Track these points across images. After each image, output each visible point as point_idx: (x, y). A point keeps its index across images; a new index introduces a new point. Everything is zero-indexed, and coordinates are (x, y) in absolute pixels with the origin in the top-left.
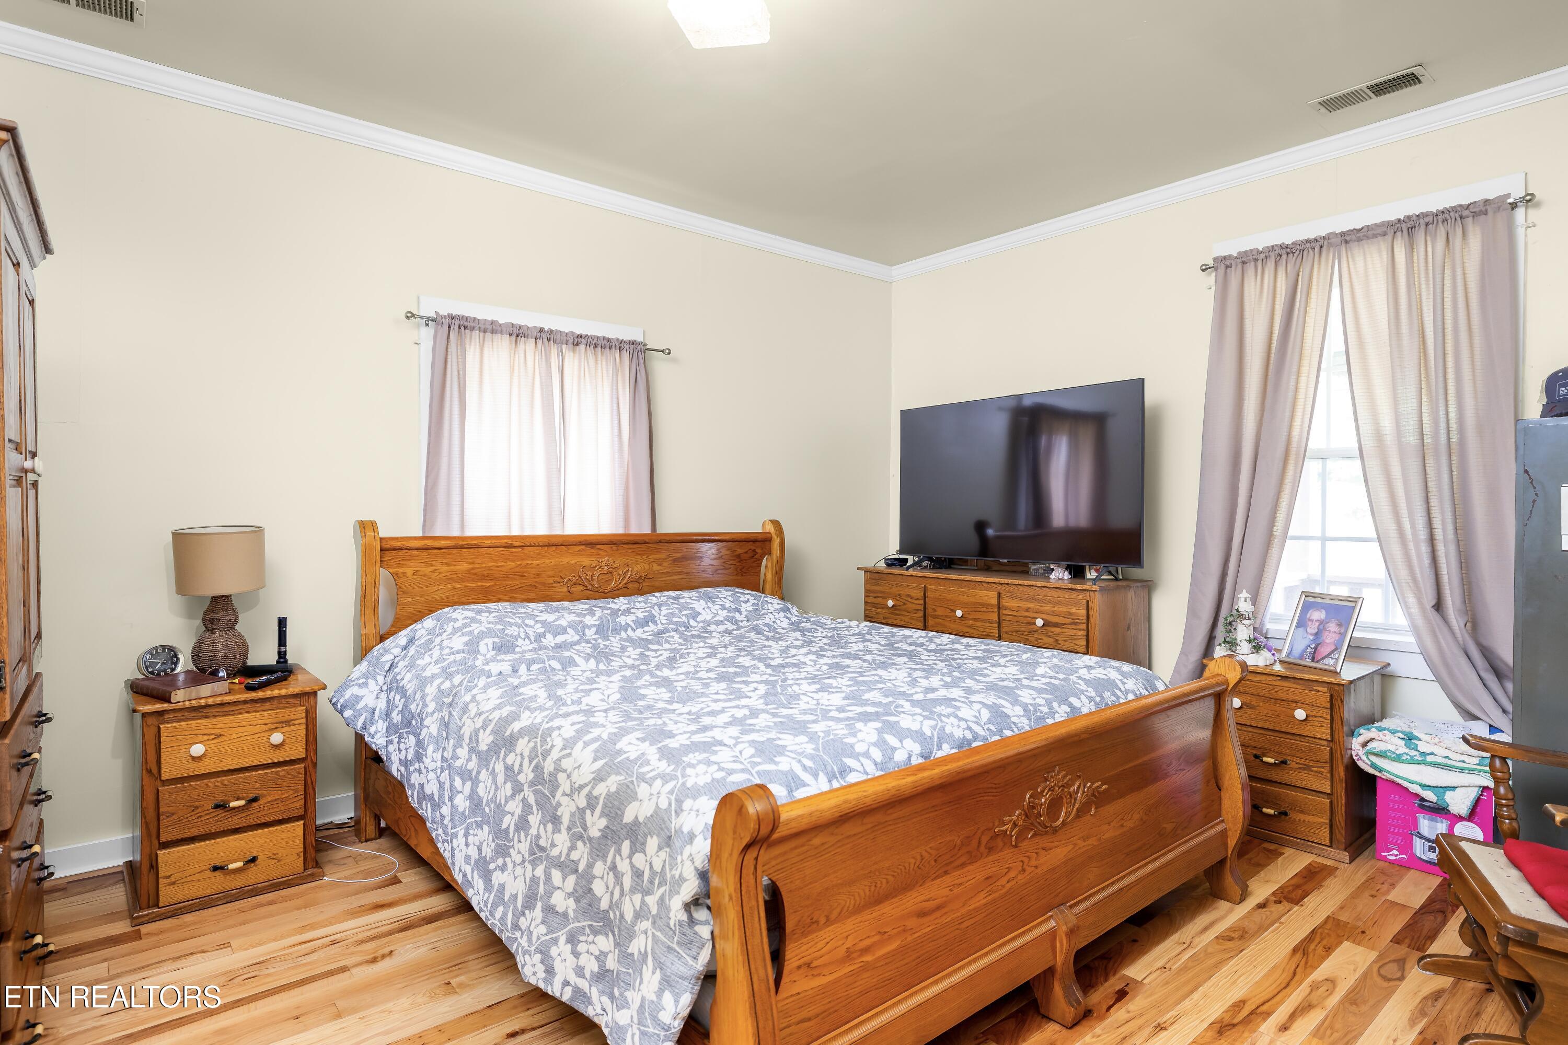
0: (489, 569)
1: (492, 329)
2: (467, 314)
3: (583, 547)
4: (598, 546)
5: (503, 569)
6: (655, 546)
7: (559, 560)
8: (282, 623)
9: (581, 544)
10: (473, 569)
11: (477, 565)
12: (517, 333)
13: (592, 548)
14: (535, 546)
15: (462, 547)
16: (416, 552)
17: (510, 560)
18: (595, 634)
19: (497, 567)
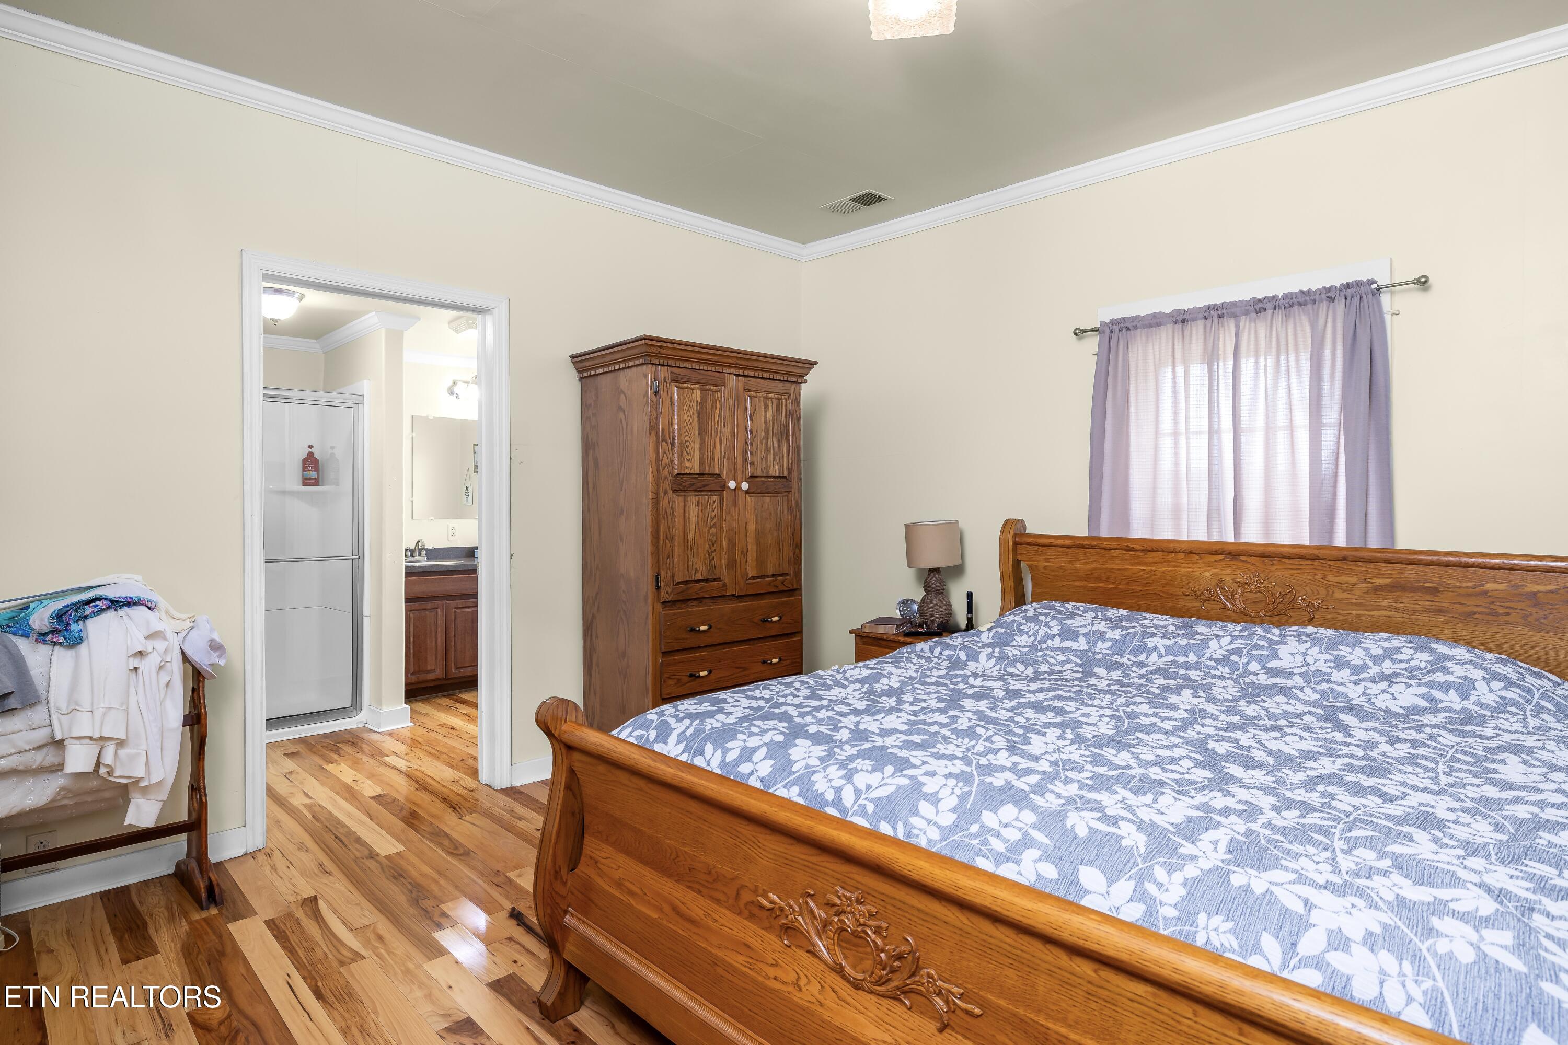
0: (1111, 571)
1: (1154, 322)
2: (1128, 315)
3: (1222, 557)
4: (1242, 558)
5: (1126, 573)
6: (1338, 564)
7: (1190, 569)
8: (970, 595)
9: (1216, 553)
10: (1095, 569)
11: (1098, 566)
12: (1182, 319)
13: (1235, 559)
14: (1157, 551)
15: (1083, 546)
16: (1045, 548)
17: (1134, 565)
18: (1108, 649)
19: (1119, 569)
